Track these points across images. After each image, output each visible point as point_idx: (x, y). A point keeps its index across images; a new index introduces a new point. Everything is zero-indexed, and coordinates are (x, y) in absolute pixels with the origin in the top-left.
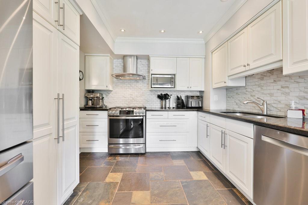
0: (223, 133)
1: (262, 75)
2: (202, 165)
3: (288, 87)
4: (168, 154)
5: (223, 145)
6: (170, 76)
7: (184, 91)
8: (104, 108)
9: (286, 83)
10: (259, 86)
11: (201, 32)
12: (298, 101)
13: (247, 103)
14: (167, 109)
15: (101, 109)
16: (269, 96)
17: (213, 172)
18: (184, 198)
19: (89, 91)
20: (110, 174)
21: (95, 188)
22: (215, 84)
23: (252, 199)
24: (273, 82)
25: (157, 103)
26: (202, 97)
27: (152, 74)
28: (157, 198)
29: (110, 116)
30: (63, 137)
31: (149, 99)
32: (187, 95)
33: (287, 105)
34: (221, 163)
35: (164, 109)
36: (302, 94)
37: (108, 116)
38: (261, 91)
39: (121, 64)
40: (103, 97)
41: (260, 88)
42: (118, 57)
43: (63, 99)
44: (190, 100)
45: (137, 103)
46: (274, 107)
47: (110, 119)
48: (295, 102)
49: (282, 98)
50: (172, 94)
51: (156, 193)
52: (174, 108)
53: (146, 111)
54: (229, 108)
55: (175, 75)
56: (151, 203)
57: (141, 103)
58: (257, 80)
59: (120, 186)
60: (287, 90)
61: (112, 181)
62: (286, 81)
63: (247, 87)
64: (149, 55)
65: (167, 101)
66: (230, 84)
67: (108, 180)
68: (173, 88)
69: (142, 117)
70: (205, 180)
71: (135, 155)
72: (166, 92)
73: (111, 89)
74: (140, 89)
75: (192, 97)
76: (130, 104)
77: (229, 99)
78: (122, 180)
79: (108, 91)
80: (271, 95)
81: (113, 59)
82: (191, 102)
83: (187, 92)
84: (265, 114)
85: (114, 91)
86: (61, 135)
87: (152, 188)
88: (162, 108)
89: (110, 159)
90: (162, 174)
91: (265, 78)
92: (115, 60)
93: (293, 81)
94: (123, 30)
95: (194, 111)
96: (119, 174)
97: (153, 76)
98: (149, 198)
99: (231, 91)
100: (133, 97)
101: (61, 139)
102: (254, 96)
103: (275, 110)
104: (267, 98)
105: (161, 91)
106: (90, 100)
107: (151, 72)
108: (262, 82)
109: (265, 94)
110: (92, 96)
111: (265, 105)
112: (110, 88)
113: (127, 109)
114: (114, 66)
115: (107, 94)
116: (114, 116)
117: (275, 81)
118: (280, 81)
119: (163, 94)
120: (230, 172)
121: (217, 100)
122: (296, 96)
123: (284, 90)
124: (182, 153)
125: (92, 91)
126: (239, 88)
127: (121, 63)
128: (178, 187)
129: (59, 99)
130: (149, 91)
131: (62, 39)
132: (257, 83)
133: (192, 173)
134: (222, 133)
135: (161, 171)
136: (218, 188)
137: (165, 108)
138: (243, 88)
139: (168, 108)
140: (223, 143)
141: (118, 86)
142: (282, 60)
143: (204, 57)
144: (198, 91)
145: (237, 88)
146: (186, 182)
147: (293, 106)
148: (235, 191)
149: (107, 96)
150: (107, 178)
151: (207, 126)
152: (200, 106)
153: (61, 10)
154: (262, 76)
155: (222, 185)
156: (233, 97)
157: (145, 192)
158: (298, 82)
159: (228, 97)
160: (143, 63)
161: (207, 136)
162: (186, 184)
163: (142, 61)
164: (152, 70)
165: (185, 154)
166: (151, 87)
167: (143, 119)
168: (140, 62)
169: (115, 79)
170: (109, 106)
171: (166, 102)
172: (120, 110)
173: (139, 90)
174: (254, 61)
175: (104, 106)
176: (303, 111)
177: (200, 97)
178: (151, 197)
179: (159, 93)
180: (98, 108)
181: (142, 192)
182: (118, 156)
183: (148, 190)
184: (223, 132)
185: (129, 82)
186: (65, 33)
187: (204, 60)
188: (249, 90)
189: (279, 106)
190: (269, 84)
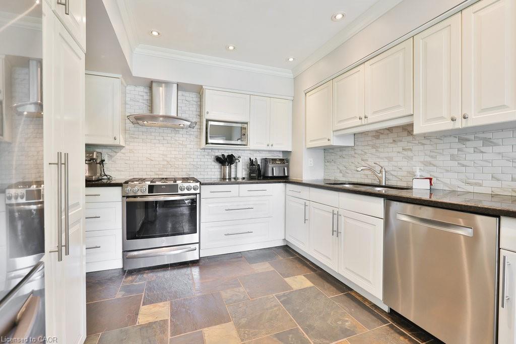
0: (336, 215)
1: (378, 132)
2: (299, 265)
3: (411, 150)
4: (240, 255)
5: (336, 232)
6: (240, 125)
7: (259, 151)
8: (105, 181)
9: (409, 144)
10: (374, 147)
11: (291, 60)
12: (422, 168)
13: (362, 170)
14: (233, 180)
16: (387, 160)
17: (317, 274)
18: (291, 320)
20: (144, 309)
21: (122, 340)
22: (311, 141)
23: (382, 299)
24: (392, 141)
25: (214, 171)
26: (288, 161)
27: (207, 121)
28: (247, 330)
29: (128, 197)
30: (67, 246)
31: (198, 163)
32: (265, 158)
33: (409, 172)
34: (329, 259)
35: (227, 180)
36: (428, 159)
37: (123, 197)
38: (376, 154)
39: (143, 96)
40: (103, 159)
41: (375, 149)
42: (138, 81)
44: (270, 166)
45: (176, 170)
46: (393, 175)
47: (127, 203)
48: (420, 169)
49: (404, 163)
50: (240, 154)
51: (244, 322)
52: (244, 178)
53: (201, 184)
54: (327, 178)
55: (247, 123)
56: (242, 340)
57: (184, 170)
58: (370, 138)
59: (174, 325)
60: (409, 153)
61: (151, 319)
62: (408, 142)
63: (356, 148)
64: (202, 86)
65: (233, 166)
66: (335, 142)
67: (142, 320)
68: (244, 145)
69: (194, 197)
70: (311, 287)
71: (181, 266)
72: (229, 151)
73: (122, 144)
74: (182, 144)
75: (274, 160)
76: (161, 173)
77: (328, 164)
78: (173, 315)
80: (390, 159)
81: (125, 85)
82: (273, 169)
83: (263, 152)
84: (384, 184)
85: (127, 147)
87: (234, 315)
88: (224, 179)
89: (132, 281)
90: (242, 289)
91: (381, 137)
92: (128, 88)
93: (417, 142)
94: (155, 33)
95: (280, 182)
96: (161, 304)
97: (210, 123)
98: (234, 333)
99: (333, 153)
100: (169, 159)
102: (367, 160)
103: (394, 179)
104: (384, 163)
105: (221, 149)
107: (206, 117)
108: (378, 141)
109: (381, 158)
111: (384, 172)
114: (128, 99)
115: (112, 154)
116: (135, 197)
117: (394, 141)
118: (401, 141)
119: (226, 155)
120: (346, 268)
121: (312, 165)
122: (420, 162)
123: (405, 153)
124: (261, 252)
126: (344, 148)
127: (144, 94)
128: (275, 306)
129: (60, 164)
130: (199, 150)
131: (60, 34)
132: (370, 143)
133: (288, 280)
134: (333, 214)
135: (238, 285)
136: (330, 295)
137: (230, 179)
138: (350, 149)
139: (235, 178)
140: (335, 229)
141: (135, 138)
142: (413, 115)
143: (292, 98)
144: (280, 151)
145: (341, 148)
146: (284, 295)
147: (418, 174)
148: (353, 294)
149: (111, 157)
150: (139, 316)
151: (305, 206)
152: (286, 175)
154: (378, 134)
155: (335, 289)
156: (335, 162)
157: (224, 325)
158: (423, 144)
159: (326, 161)
160: (187, 99)
161: (305, 220)
162: (285, 298)
163: (187, 94)
164: (208, 113)
165: (267, 251)
166: (207, 143)
167: (195, 200)
168: (183, 95)
169: (129, 125)
170: (118, 177)
171: (230, 168)
172: (149, 183)
173: (180, 146)
174: (375, 113)
175: (105, 177)
176: (431, 179)
177: (284, 161)
178: (238, 332)
179: (219, 154)
180: (93, 181)
181: (217, 326)
182: (146, 271)
183: (229, 321)
184: (335, 212)
185: (161, 130)
187: (291, 103)
188: (360, 152)
189: (400, 173)
190: (387, 145)
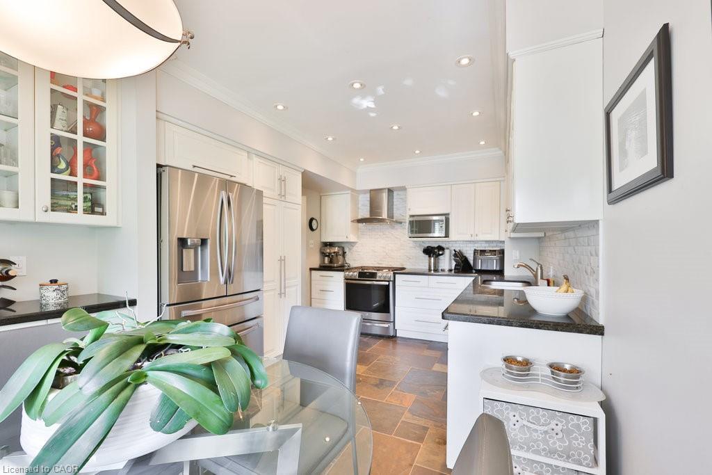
6: (439, 217)
13: (518, 267)
15: (341, 268)
19: (326, 244)
25: (424, 262)
26: (502, 252)
27: (411, 216)
29: (347, 279)
30: (285, 293)
35: (433, 272)
37: (345, 279)
40: (344, 251)
43: (284, 260)
47: (347, 283)
52: (451, 271)
55: (448, 214)
64: (406, 187)
65: (439, 258)
69: (387, 283)
73: (353, 240)
74: (397, 238)
79: (352, 244)
85: (359, 242)
86: (283, 291)
88: (430, 270)
101: (283, 295)
106: (326, 256)
110: (328, 251)
111: (539, 271)
112: (352, 238)
113: (370, 271)
114: (360, 205)
115: (351, 248)
116: (351, 279)
125: (331, 244)
129: (281, 260)
137: (436, 270)
139: (442, 270)
141: (364, 235)
149: (349, 250)
153: (283, 182)
167: (388, 286)
168: (398, 195)
170: (353, 264)
171: (436, 259)
172: (360, 271)
173: (396, 240)
175: (345, 265)
177: (497, 252)
179: (426, 246)
180: (336, 267)
186: (288, 200)
